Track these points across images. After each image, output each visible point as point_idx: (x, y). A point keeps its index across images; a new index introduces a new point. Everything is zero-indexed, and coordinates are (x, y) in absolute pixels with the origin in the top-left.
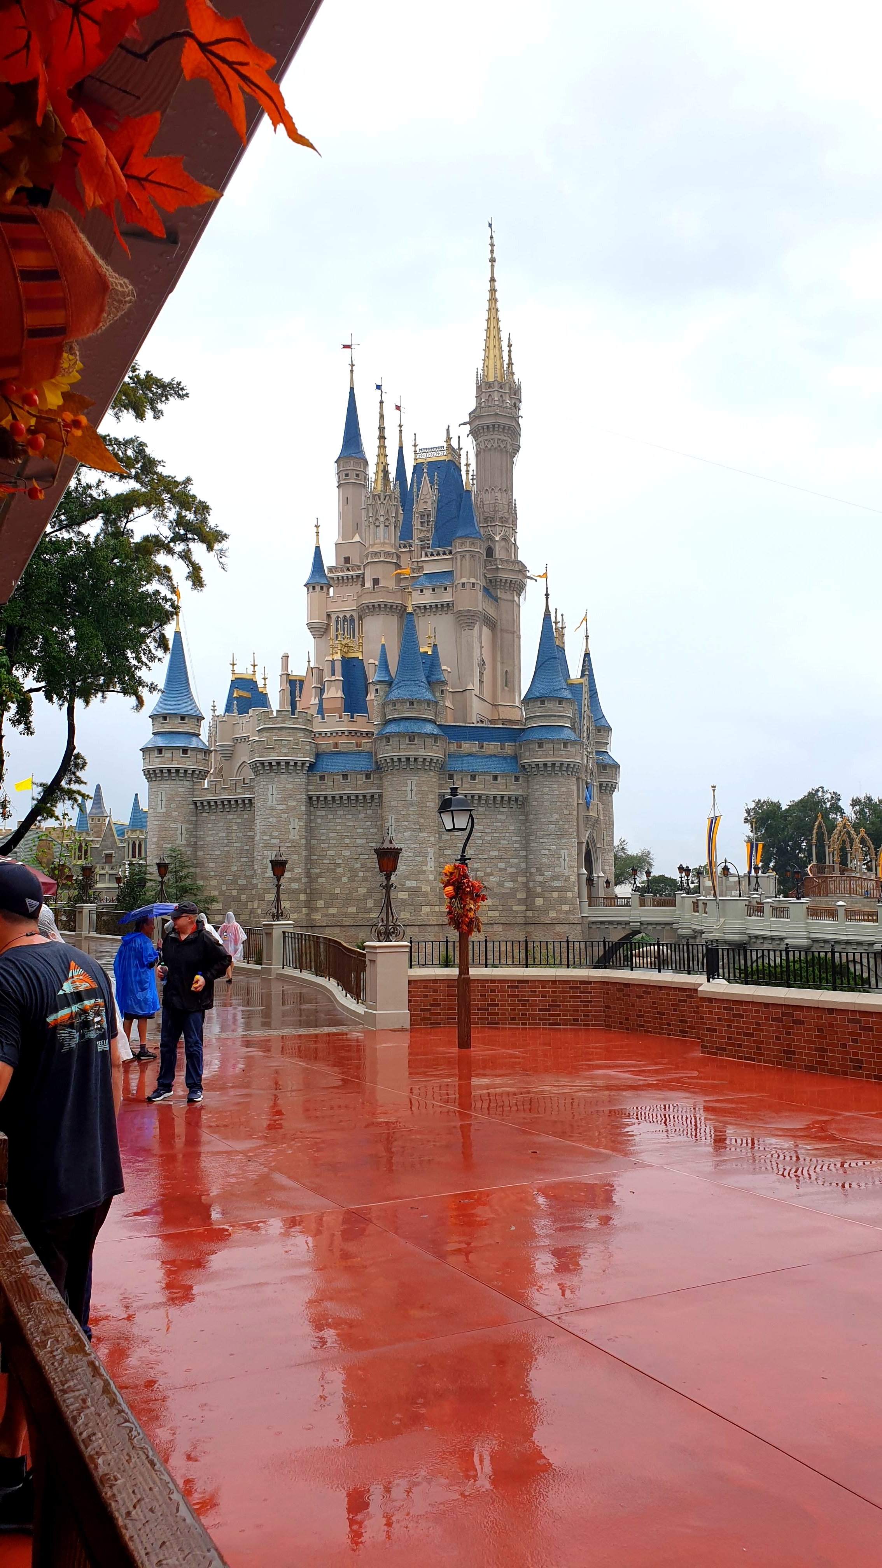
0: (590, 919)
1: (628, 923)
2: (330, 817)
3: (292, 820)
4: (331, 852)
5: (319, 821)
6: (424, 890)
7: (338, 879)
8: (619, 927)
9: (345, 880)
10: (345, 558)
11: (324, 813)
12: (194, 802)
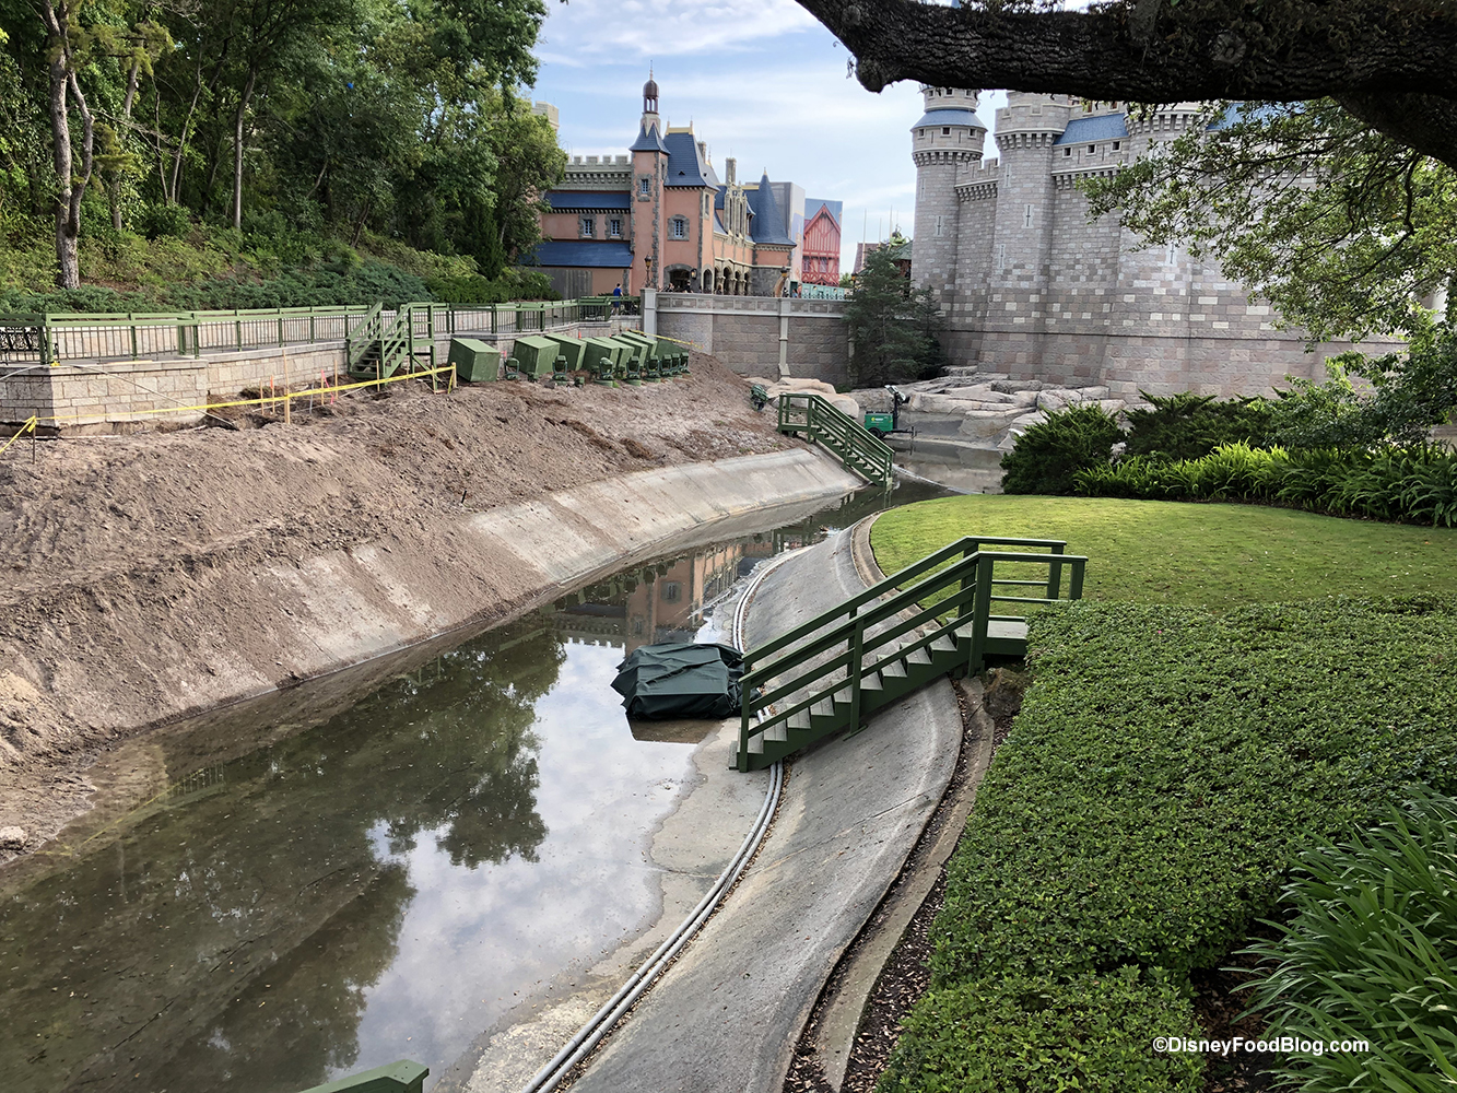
2: (1075, 201)
3: (1026, 206)
4: (1072, 245)
5: (1063, 206)
6: (1156, 292)
7: (1075, 279)
9: (1083, 279)
11: (1068, 196)
12: (956, 190)
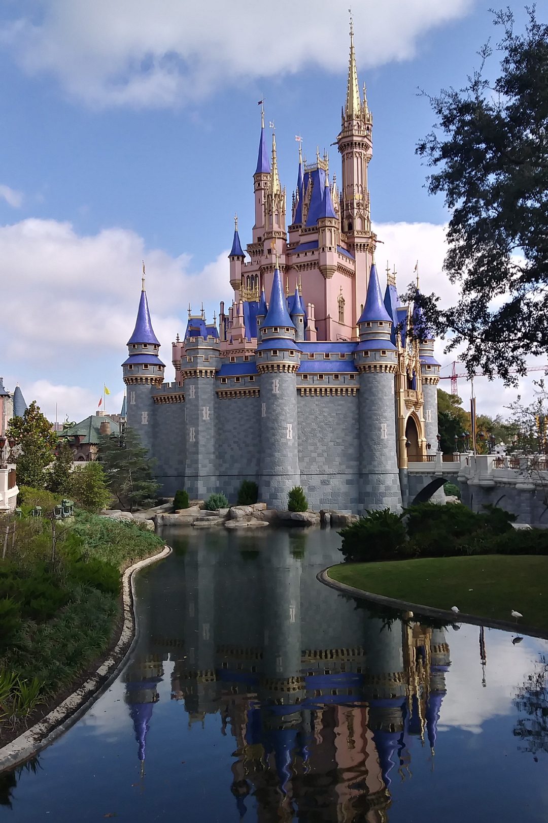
0: (408, 470)
1: (434, 473)
3: (203, 408)
4: (230, 428)
5: (223, 408)
7: (235, 445)
8: (429, 475)
9: (239, 446)
10: (258, 238)
11: (225, 403)
12: (153, 397)
